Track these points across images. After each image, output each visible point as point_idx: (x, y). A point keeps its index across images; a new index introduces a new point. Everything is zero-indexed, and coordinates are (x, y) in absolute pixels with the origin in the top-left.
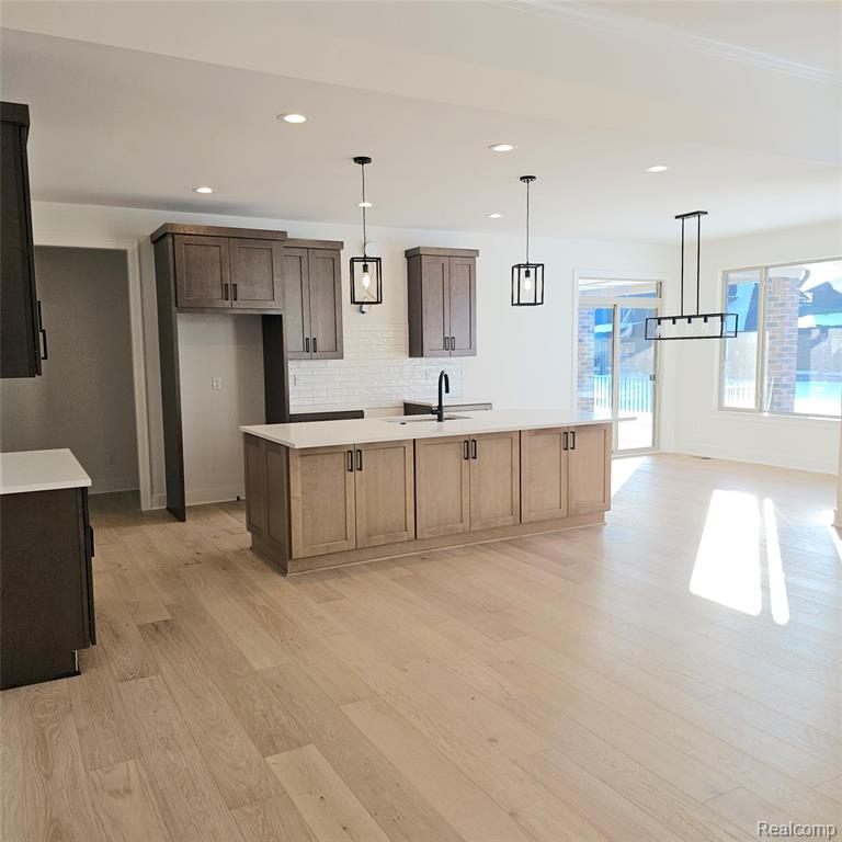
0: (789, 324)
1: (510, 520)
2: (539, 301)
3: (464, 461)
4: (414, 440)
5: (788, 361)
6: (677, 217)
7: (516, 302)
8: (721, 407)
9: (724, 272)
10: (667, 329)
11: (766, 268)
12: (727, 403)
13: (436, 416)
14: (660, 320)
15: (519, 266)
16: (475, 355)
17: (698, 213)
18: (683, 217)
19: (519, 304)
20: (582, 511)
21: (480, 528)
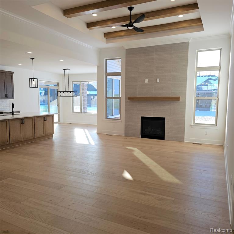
0: (85, 94)
1: (32, 138)
2: (36, 87)
3: (21, 124)
4: (9, 119)
5: (85, 102)
6: (63, 69)
7: (31, 86)
8: (73, 112)
9: (72, 82)
10: (62, 94)
11: (81, 82)
12: (74, 111)
13: (12, 114)
14: (60, 92)
15: (32, 79)
16: (14, 99)
17: (68, 69)
18: (64, 69)
19: (32, 87)
20: (48, 135)
21: (25, 140)
